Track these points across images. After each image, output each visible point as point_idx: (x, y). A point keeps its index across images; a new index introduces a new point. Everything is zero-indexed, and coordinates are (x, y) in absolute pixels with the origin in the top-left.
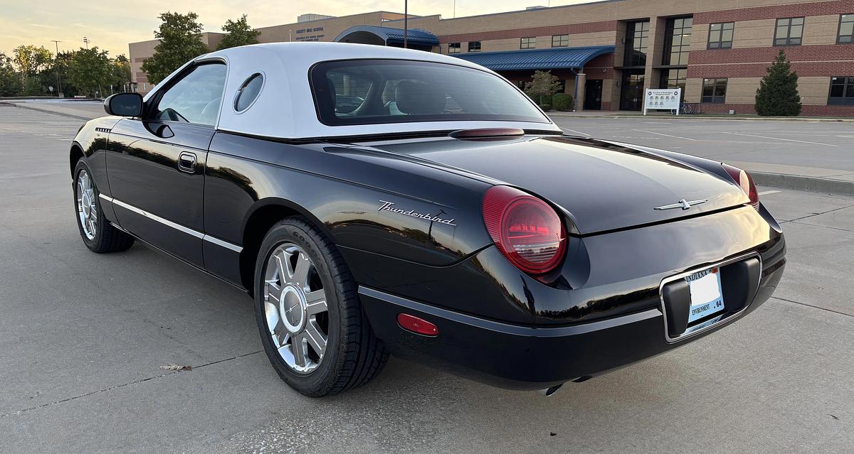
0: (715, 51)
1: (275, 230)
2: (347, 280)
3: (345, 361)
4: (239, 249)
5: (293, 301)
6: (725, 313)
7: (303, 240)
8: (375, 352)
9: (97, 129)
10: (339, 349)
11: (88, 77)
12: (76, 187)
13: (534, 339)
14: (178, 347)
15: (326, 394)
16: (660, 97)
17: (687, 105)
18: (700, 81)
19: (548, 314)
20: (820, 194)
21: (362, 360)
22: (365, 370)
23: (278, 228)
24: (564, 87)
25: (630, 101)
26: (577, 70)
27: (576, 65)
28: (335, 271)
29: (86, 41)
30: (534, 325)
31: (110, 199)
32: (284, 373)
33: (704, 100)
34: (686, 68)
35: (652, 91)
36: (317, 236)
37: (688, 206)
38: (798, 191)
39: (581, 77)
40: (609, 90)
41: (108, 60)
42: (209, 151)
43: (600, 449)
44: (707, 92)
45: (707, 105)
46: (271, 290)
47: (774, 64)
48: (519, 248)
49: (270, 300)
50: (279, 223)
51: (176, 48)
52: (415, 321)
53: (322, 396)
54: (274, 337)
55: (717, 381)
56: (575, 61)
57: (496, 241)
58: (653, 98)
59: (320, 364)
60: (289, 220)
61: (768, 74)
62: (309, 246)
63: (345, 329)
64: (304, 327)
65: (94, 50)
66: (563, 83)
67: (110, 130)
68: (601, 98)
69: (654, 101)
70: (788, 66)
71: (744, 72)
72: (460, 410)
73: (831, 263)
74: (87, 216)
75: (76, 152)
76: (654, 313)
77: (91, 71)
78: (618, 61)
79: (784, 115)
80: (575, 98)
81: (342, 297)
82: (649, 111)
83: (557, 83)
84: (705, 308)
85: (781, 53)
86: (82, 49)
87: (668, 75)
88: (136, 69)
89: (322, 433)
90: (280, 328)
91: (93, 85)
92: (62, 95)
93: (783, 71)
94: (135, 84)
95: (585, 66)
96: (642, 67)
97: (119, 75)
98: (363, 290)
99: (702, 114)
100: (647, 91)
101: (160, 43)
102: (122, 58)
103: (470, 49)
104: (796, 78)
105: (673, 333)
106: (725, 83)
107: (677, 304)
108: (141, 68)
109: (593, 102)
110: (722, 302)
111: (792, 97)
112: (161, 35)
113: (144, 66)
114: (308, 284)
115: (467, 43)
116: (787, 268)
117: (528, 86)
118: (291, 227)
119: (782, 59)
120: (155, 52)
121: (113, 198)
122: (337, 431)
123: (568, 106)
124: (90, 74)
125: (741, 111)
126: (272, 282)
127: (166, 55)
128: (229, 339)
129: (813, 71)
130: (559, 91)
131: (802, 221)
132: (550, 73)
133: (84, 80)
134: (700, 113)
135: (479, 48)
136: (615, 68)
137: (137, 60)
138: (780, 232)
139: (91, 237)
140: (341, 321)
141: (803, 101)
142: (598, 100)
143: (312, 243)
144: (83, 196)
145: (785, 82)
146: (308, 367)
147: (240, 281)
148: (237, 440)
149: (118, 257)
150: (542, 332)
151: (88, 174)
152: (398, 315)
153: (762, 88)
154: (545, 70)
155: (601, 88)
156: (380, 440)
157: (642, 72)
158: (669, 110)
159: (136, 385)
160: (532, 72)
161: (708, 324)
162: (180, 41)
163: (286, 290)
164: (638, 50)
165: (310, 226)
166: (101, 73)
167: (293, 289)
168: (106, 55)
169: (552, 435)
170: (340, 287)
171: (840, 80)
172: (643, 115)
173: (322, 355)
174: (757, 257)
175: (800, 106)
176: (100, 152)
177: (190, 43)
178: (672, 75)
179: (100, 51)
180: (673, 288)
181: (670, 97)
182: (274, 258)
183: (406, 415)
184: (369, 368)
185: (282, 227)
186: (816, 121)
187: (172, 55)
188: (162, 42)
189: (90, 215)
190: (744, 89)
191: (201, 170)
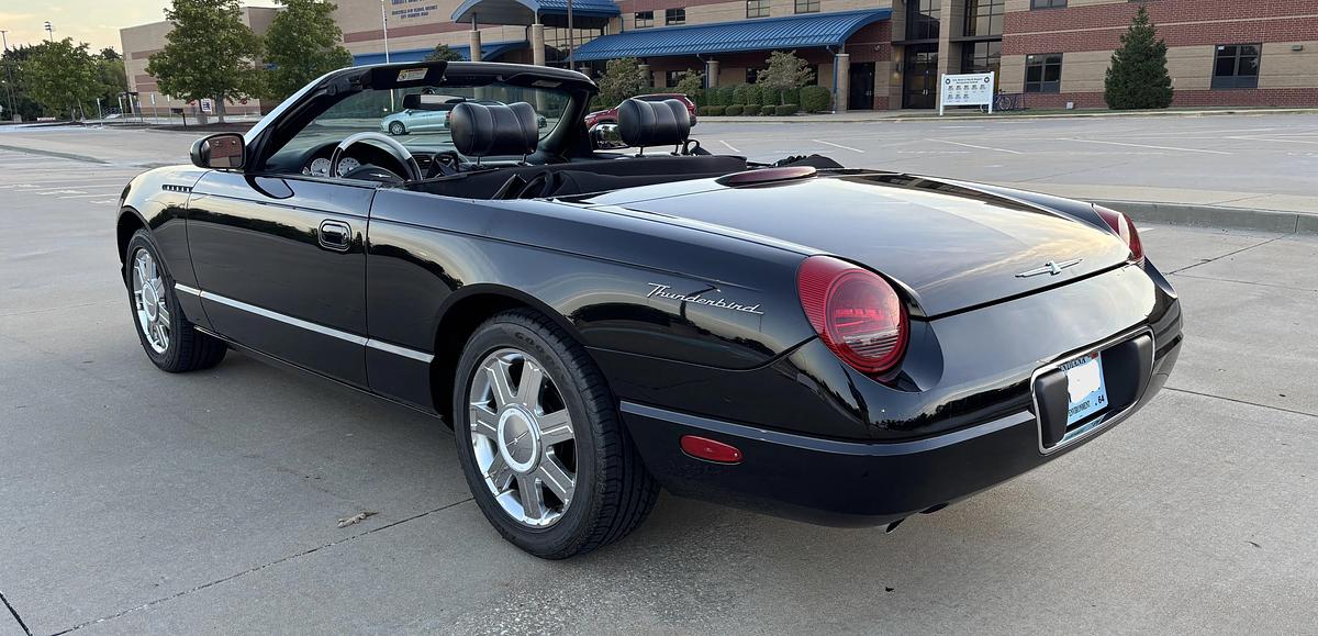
0: (1042, 11)
1: (484, 331)
2: (602, 395)
3: (604, 505)
4: (428, 358)
5: (518, 429)
6: (1109, 411)
7: (532, 343)
8: (640, 491)
9: (165, 187)
10: (594, 490)
11: (58, 86)
12: (129, 275)
13: (869, 457)
14: (339, 504)
15: (576, 553)
16: (962, 86)
17: (1003, 97)
18: (1022, 59)
19: (892, 425)
20: (1209, 230)
21: (624, 502)
22: (629, 516)
23: (489, 328)
24: (816, 76)
25: (918, 96)
26: (836, 48)
27: (834, 40)
28: (584, 384)
29: (49, 28)
30: (869, 440)
31: (196, 292)
32: (507, 529)
33: (1028, 89)
34: (1000, 40)
35: (951, 77)
36: (552, 336)
37: (1058, 269)
38: (1179, 228)
39: (842, 59)
40: (887, 78)
41: (89, 58)
42: (369, 218)
43: (954, 604)
44: (1033, 73)
45: (1032, 97)
46: (480, 414)
47: (1131, 29)
48: (848, 339)
49: (481, 430)
50: (491, 322)
51: (202, 35)
52: (708, 445)
53: (569, 557)
54: (489, 482)
55: (1096, 505)
56: (832, 34)
57: (819, 331)
58: (955, 88)
59: (563, 514)
60: (505, 317)
61: (1123, 45)
62: (542, 351)
63: (602, 462)
64: (538, 463)
65: (66, 43)
66: (815, 70)
67: (191, 189)
68: (873, 90)
69: (954, 93)
70: (1151, 32)
71: (1087, 45)
72: (757, 565)
73: (1233, 332)
74: (153, 319)
75: (129, 223)
76: (1026, 416)
77: (63, 77)
78: (897, 32)
79: (1148, 107)
80: (835, 92)
81: (596, 419)
82: (946, 108)
83: (807, 70)
84: (1083, 406)
85: (1142, 11)
86: (47, 42)
87: (973, 52)
88: (135, 70)
89: (578, 607)
90: (499, 467)
91: (68, 99)
92: (18, 118)
93: (1144, 39)
94: (134, 94)
95: (846, 42)
96: (932, 41)
97: (106, 82)
98: (627, 407)
99: (1026, 110)
100: (944, 77)
101: (174, 28)
102: (110, 54)
103: (667, 20)
104: (1164, 51)
105: (1048, 442)
106: (1059, 60)
107: (1053, 403)
108: (147, 70)
109: (861, 99)
110: (1105, 398)
111: (1158, 81)
112: (176, 15)
113: (152, 65)
114: (539, 404)
115: (664, 11)
116: (1184, 346)
117: (761, 76)
118: (511, 326)
119: (1143, 20)
120: (167, 42)
121: (201, 290)
122: (598, 602)
123: (823, 106)
124: (61, 81)
125: (1084, 104)
126: (481, 404)
127: (186, 47)
128: (410, 487)
129: (1190, 38)
130: (809, 83)
131: (1188, 272)
132: (794, 55)
133: (53, 93)
134: (1024, 109)
135: (683, 19)
136: (893, 44)
137: (136, 56)
138: (1174, 296)
139: (159, 350)
140: (596, 451)
141: (1176, 84)
142: (868, 93)
143: (546, 347)
144: (145, 287)
145: (1148, 57)
146: (546, 520)
147: (431, 404)
148: (466, 625)
149: (206, 378)
150: (877, 450)
151: (151, 255)
152: (680, 439)
153: (1114, 67)
154: (786, 50)
155: (874, 74)
156: (659, 610)
157: (934, 48)
158: (978, 106)
159: (299, 560)
160: (766, 53)
161: (1089, 428)
162: (207, 24)
163: (506, 414)
164: (927, 14)
165: (540, 323)
166: (79, 79)
167: (517, 413)
168: (85, 50)
169: (888, 590)
170: (592, 404)
171: (1230, 50)
172: (938, 115)
173: (567, 500)
174: (1148, 334)
175: (1170, 93)
176: (175, 223)
177: (224, 27)
178: (980, 52)
179: (75, 44)
180: (1047, 381)
181: (978, 86)
182: (485, 371)
183: (687, 576)
184: (633, 515)
185: (496, 326)
186: (1195, 115)
187: (196, 46)
188: (178, 26)
189: (158, 316)
190: (1087, 69)
191: (358, 246)
